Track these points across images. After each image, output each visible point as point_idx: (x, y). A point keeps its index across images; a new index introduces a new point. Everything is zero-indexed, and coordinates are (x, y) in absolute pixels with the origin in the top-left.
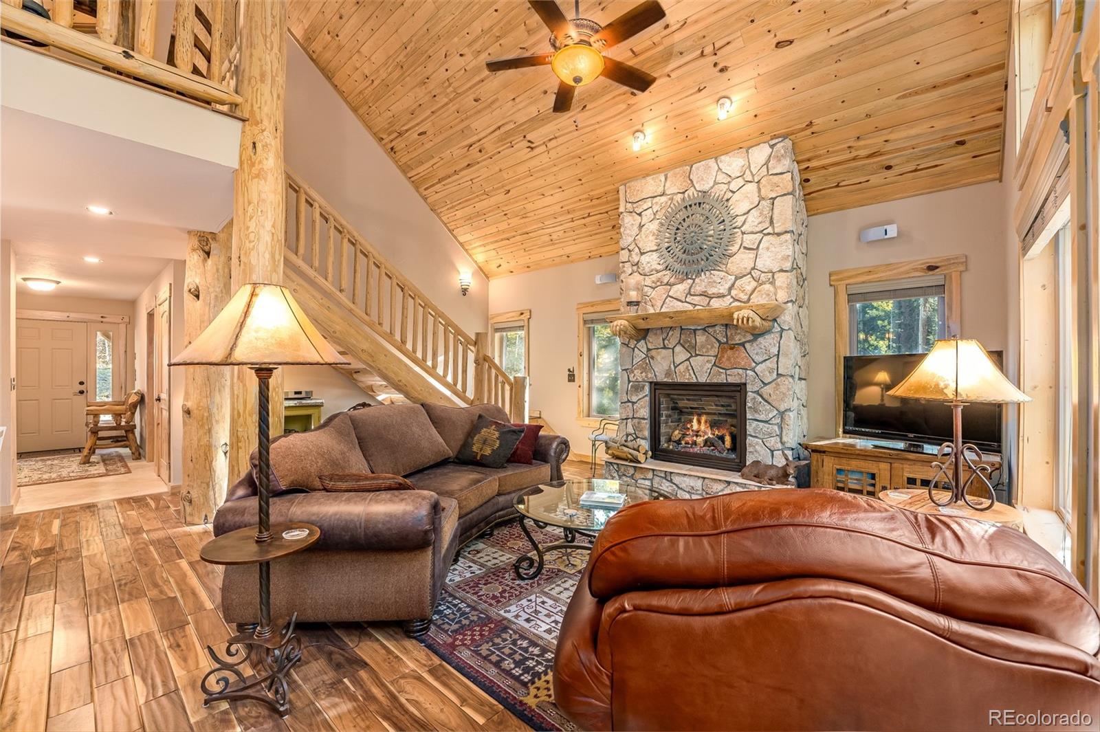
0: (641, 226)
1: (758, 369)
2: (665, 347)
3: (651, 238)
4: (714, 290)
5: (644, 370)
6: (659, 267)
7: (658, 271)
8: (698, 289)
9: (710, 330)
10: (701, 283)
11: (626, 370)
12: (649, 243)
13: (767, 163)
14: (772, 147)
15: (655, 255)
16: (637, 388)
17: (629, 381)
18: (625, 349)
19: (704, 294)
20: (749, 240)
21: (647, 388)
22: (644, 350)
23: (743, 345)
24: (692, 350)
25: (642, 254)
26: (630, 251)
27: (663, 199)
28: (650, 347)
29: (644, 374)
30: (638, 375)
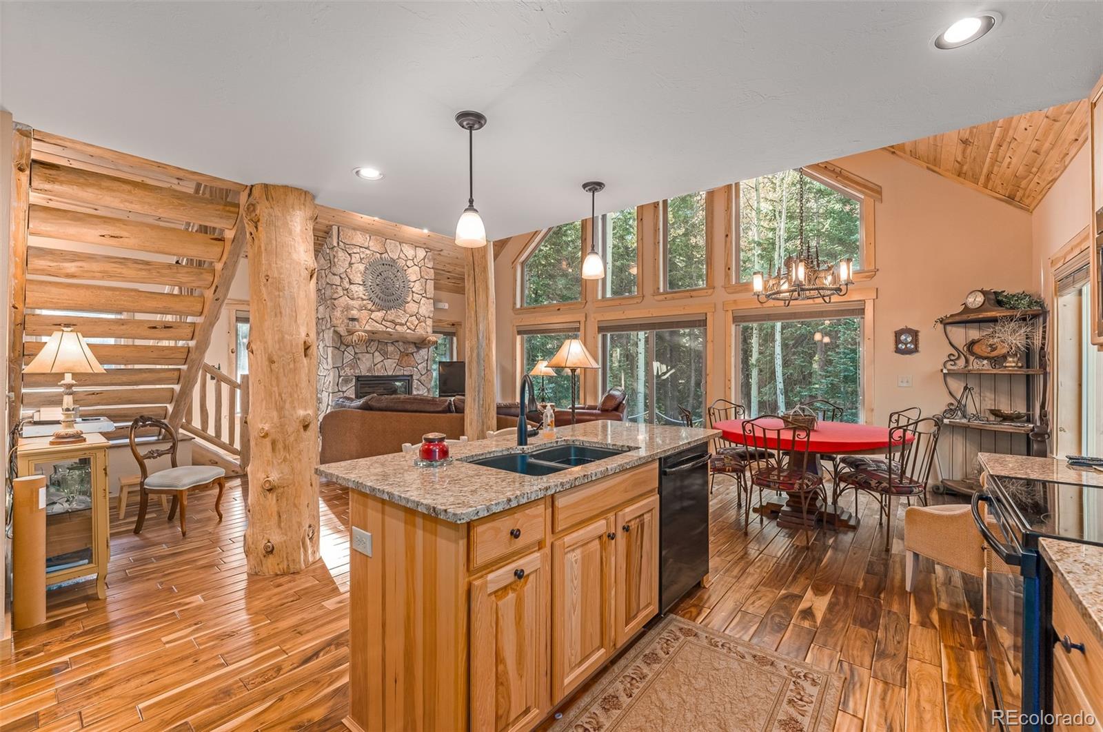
0: (351, 264)
1: (419, 367)
2: (367, 352)
3: (359, 275)
4: (399, 321)
5: (352, 367)
6: (364, 297)
7: (363, 300)
8: (390, 318)
9: (396, 344)
10: (392, 314)
11: (337, 368)
12: (358, 279)
13: (424, 259)
14: (427, 252)
15: (361, 288)
16: (346, 381)
17: (340, 376)
18: (336, 351)
19: (392, 322)
20: (416, 297)
21: (354, 380)
22: (353, 353)
23: (412, 354)
24: (385, 355)
25: (351, 283)
26: (341, 278)
27: (368, 252)
28: (357, 351)
29: (352, 371)
30: (348, 371)
